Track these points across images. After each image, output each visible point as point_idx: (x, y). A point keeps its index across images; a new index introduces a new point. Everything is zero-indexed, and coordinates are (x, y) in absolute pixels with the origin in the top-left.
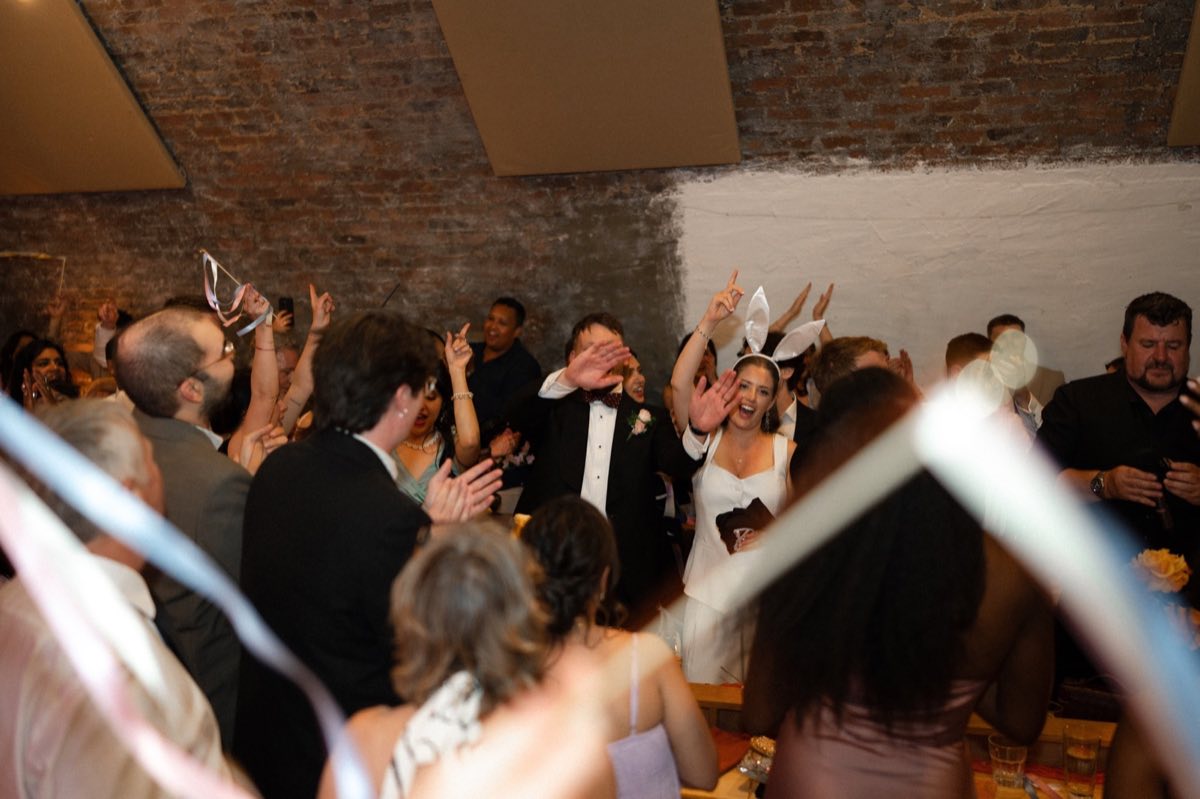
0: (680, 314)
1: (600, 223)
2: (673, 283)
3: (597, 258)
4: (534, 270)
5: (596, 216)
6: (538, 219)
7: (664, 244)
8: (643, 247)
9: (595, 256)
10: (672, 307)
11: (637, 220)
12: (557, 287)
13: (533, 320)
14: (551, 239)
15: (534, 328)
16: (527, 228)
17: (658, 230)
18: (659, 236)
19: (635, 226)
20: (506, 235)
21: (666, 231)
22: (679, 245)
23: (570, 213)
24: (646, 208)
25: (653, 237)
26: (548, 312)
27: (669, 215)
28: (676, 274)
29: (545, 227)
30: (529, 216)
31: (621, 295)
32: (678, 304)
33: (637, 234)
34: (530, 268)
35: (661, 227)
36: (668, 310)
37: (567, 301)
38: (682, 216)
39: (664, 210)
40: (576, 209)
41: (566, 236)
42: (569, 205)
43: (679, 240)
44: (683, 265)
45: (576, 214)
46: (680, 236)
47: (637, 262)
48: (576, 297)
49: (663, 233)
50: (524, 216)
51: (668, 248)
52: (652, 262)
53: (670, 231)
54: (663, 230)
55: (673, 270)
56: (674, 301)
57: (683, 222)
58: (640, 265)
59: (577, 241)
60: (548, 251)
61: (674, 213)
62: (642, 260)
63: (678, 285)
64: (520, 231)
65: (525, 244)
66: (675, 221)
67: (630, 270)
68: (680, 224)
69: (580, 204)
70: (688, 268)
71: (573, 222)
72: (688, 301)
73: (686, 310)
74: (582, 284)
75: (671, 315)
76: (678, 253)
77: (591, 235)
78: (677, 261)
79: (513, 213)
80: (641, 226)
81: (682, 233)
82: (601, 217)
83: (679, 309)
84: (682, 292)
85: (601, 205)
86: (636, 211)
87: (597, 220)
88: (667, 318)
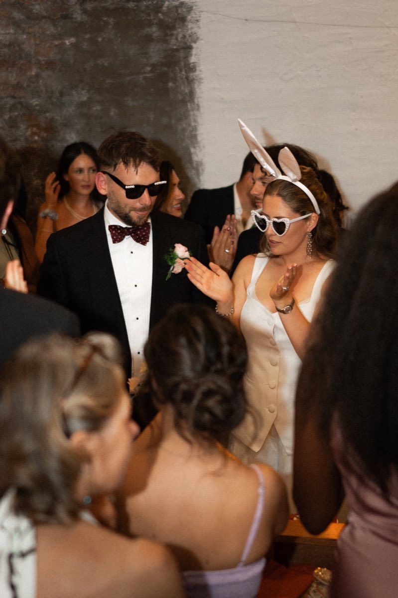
0: (193, 124)
1: (110, 27)
2: (187, 91)
3: (106, 64)
4: (37, 75)
5: (105, 19)
6: (43, 20)
7: (177, 50)
8: (155, 53)
9: (104, 62)
10: (185, 116)
11: (150, 25)
12: (62, 94)
13: (35, 129)
14: (57, 43)
15: (36, 138)
16: (31, 30)
17: (172, 35)
18: (173, 41)
19: (147, 30)
20: (8, 37)
21: (180, 36)
22: (194, 52)
23: (78, 16)
24: (160, 12)
25: (166, 41)
26: (52, 120)
27: (183, 20)
28: (190, 82)
29: (51, 30)
30: (32, 17)
31: (130, 102)
32: (191, 113)
33: (149, 39)
34: (33, 73)
35: (175, 32)
36: (180, 120)
37: (72, 109)
38: (197, 21)
39: (178, 14)
40: (85, 12)
41: (73, 40)
42: (78, 7)
43: (194, 45)
44: (197, 73)
45: (86, 18)
46: (195, 42)
47: (149, 69)
48: (82, 105)
49: (177, 39)
50: (28, 18)
51: (182, 54)
52: (166, 69)
53: (184, 37)
54: (177, 35)
55: (187, 78)
56: (187, 110)
57: (199, 27)
58: (151, 71)
59: (85, 46)
60: (52, 56)
61: (189, 18)
62: (154, 66)
63: (192, 94)
64: (23, 33)
65: (29, 47)
66: (190, 25)
67: (141, 76)
68: (196, 30)
69: (89, 6)
70: (202, 76)
71: (81, 24)
72: (202, 110)
73: (200, 121)
74: (88, 91)
75: (184, 125)
76: (193, 59)
77: (100, 39)
78: (191, 69)
79: (17, 15)
80: (154, 31)
81: (198, 38)
82: (111, 20)
83: (192, 118)
84: (196, 101)
85: (112, 7)
86: (149, 15)
87: (107, 23)
88: (180, 128)
